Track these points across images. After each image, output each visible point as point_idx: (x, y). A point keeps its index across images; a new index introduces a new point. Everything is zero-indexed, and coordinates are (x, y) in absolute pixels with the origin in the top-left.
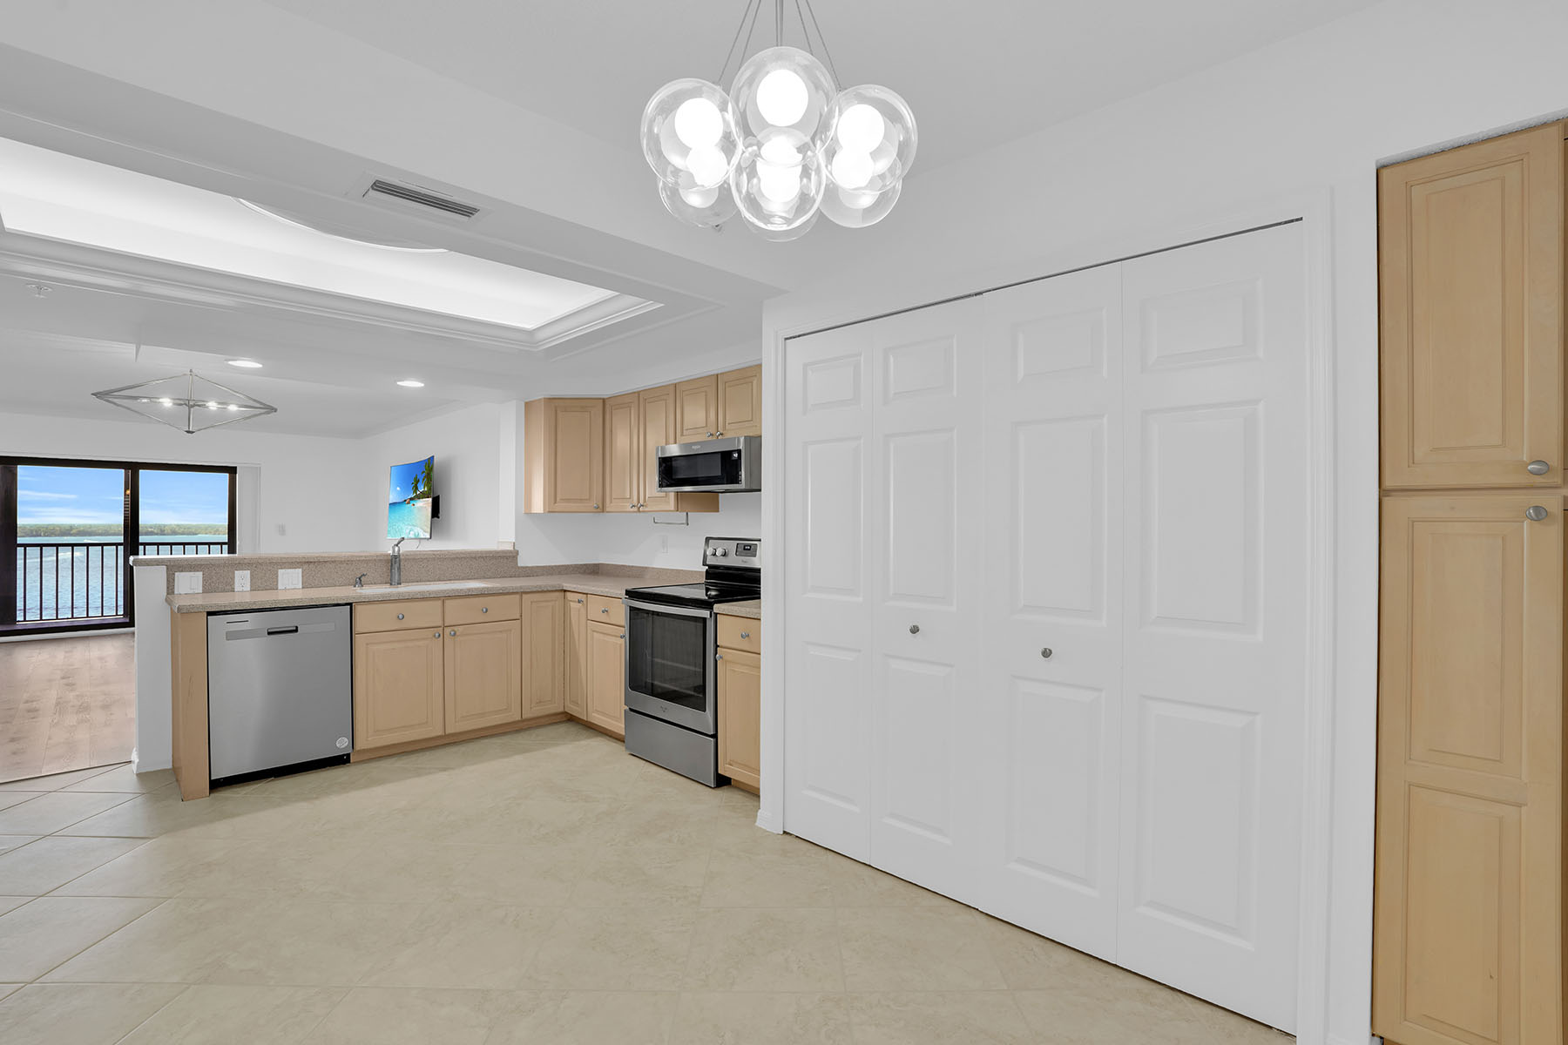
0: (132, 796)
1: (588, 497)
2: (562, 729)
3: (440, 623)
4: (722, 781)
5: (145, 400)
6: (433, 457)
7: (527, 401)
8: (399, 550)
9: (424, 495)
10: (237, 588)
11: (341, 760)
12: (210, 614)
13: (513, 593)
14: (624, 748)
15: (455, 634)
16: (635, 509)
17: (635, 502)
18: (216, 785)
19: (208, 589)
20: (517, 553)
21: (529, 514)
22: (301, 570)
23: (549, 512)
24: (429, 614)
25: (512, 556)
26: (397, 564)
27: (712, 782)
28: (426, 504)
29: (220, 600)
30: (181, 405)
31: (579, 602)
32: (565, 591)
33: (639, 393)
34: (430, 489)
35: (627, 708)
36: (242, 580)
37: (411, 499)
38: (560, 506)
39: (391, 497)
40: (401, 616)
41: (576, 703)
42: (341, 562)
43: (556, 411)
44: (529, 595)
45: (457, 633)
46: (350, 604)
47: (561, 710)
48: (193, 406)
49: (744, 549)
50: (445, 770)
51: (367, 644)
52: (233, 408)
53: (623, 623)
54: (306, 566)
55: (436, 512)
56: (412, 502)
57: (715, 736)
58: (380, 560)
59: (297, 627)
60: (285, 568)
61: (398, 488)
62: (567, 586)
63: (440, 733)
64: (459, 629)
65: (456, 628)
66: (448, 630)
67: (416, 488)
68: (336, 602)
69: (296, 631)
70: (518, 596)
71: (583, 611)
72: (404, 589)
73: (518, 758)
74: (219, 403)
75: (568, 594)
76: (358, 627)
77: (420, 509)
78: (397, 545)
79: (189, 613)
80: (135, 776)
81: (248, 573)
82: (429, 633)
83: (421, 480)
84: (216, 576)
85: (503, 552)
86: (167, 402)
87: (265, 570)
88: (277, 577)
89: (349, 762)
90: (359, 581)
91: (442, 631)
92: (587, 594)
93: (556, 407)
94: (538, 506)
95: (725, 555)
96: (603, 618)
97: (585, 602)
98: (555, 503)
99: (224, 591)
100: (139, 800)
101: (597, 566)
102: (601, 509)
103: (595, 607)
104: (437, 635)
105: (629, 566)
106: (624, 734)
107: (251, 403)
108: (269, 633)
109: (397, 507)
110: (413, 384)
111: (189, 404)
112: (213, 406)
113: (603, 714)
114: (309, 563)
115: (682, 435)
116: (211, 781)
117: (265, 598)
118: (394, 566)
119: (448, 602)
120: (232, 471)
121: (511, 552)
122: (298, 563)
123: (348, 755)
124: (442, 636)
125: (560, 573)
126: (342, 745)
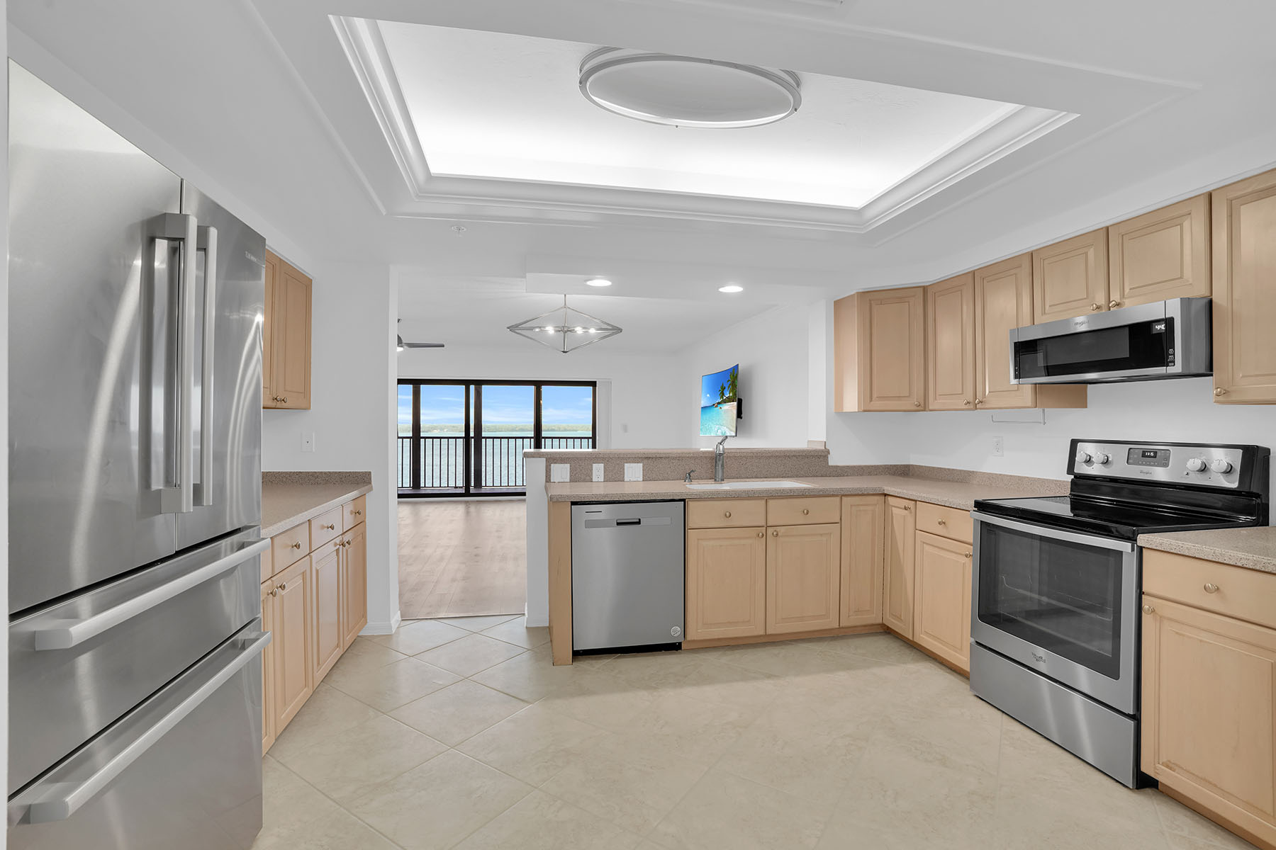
0: (521, 650)
1: (908, 395)
2: (882, 643)
3: (764, 524)
4: (1144, 782)
5: (537, 330)
6: (738, 365)
7: (836, 299)
8: (723, 448)
9: (729, 400)
10: (595, 479)
11: (674, 647)
12: (573, 503)
13: (833, 496)
14: (969, 687)
15: (777, 534)
16: (972, 406)
17: (971, 399)
18: (578, 654)
19: (574, 479)
20: (829, 453)
21: (840, 414)
22: (641, 464)
23: (865, 411)
24: (751, 513)
25: (822, 455)
26: (721, 462)
27: (1129, 780)
28: (733, 406)
29: (583, 491)
30: (559, 331)
31: (905, 508)
32: (885, 495)
33: (974, 272)
34: (735, 394)
35: (973, 640)
36: (598, 470)
37: (719, 403)
38: (877, 404)
39: (702, 402)
40: (728, 514)
41: (899, 619)
42: (674, 458)
43: (871, 304)
44: (849, 498)
45: (779, 534)
46: (684, 500)
47: (881, 622)
48: (566, 332)
49: (1144, 456)
50: (770, 676)
51: (698, 540)
52: (592, 331)
53: (972, 541)
54: (646, 461)
55: (739, 414)
56: (719, 406)
57: (1136, 718)
58: (706, 457)
59: (640, 520)
60: (629, 462)
61: (708, 395)
62: (889, 489)
63: (762, 633)
64: (781, 530)
65: (778, 529)
66: (770, 530)
67: (723, 394)
68: (671, 498)
69: (639, 523)
70: (838, 499)
71: (910, 520)
72: (727, 486)
73: (842, 676)
74: (584, 328)
75: (890, 498)
76: (690, 524)
77: (726, 411)
78: (721, 444)
79: (558, 502)
80: (525, 630)
81: (602, 466)
82: (753, 532)
83: (727, 388)
84: (581, 467)
85: (815, 451)
86: (550, 330)
87: (615, 464)
88: (624, 469)
89: (681, 649)
90: (689, 477)
91: (765, 531)
92: (916, 501)
93: (870, 300)
94: (851, 402)
95: (1106, 462)
96: (940, 530)
97: (913, 510)
98: (871, 401)
99: (585, 481)
100: (525, 656)
101: (907, 467)
102: (923, 407)
103: (928, 518)
104: (761, 534)
105: (949, 469)
106: (968, 670)
107: (606, 326)
108: (618, 524)
109: (708, 410)
110: (732, 289)
111: (565, 330)
112: (579, 330)
113: (935, 638)
114: (648, 458)
115: (1044, 313)
116: (573, 651)
117: (614, 490)
118: (717, 463)
119: (771, 502)
120: (593, 384)
121: (822, 451)
122: (640, 458)
123: (680, 644)
124: (765, 536)
125: (870, 474)
126: (675, 634)
